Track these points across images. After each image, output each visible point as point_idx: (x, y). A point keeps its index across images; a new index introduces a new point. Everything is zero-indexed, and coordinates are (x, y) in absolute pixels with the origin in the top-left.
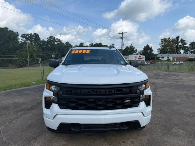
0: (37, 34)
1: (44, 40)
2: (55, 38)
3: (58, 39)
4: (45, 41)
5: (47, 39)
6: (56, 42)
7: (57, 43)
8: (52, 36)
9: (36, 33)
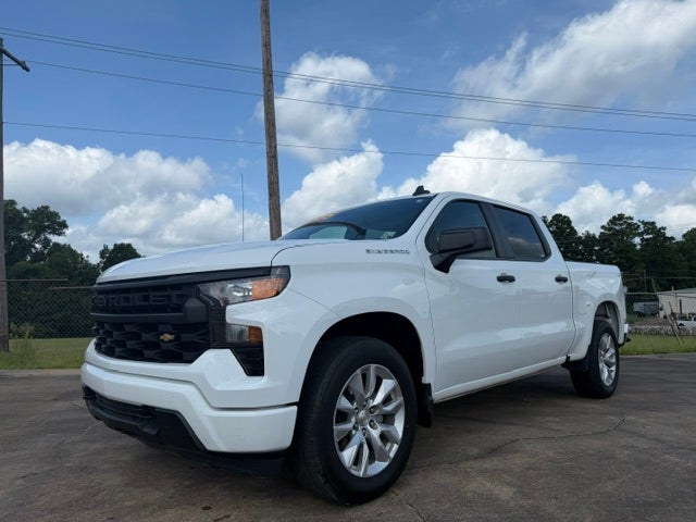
0: (565, 217)
1: (591, 233)
2: (635, 221)
3: (645, 223)
4: (594, 236)
5: (603, 227)
6: (641, 234)
7: (643, 240)
8: (621, 217)
9: (561, 215)
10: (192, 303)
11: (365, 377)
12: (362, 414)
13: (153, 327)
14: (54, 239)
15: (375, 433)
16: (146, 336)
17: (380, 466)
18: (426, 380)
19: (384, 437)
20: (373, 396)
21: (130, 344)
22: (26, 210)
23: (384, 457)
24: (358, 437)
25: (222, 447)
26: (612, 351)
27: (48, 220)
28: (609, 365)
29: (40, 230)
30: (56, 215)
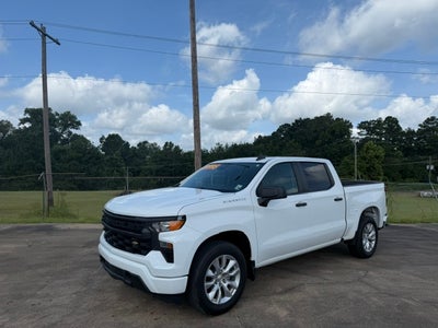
0: (394, 118)
1: (412, 129)
4: (413, 131)
5: (420, 125)
8: (433, 118)
9: (391, 117)
10: (145, 231)
11: (220, 260)
12: (219, 277)
13: (129, 237)
14: (74, 131)
15: (225, 285)
16: (127, 241)
17: (227, 299)
18: (252, 259)
19: (229, 286)
20: (225, 268)
21: (120, 242)
22: (57, 114)
23: (229, 295)
24: (217, 287)
25: (157, 292)
26: (373, 233)
27: (70, 120)
28: (370, 241)
29: (66, 127)
30: (74, 117)
